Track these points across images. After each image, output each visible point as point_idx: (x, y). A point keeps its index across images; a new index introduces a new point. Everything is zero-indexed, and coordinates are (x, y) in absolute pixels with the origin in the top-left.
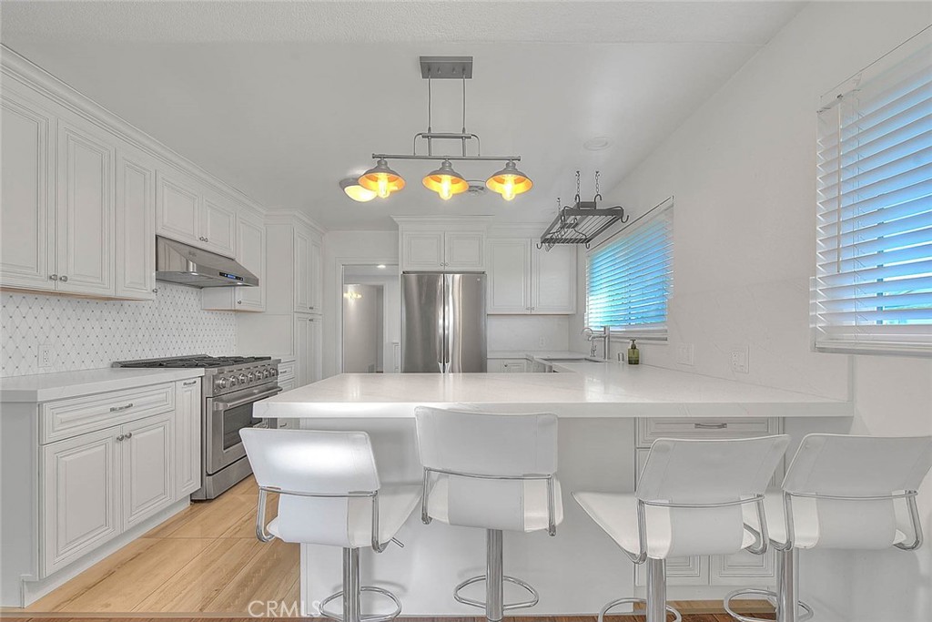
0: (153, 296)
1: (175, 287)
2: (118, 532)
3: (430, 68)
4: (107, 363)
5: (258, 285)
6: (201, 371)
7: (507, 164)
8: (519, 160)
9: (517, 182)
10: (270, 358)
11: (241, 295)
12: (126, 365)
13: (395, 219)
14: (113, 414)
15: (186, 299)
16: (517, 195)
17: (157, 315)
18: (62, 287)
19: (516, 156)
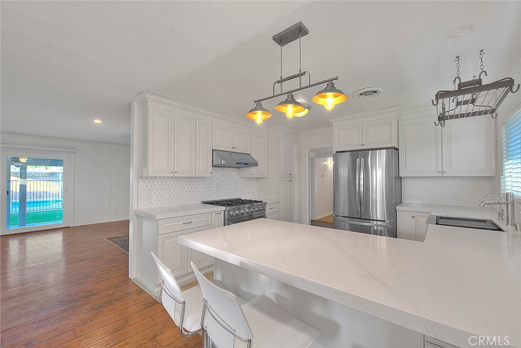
0: (211, 175)
1: (227, 169)
2: (186, 272)
3: (282, 39)
4: (199, 202)
5: (257, 166)
6: (223, 208)
7: (327, 84)
8: (337, 79)
9: (335, 96)
10: (262, 201)
11: (252, 170)
12: (205, 203)
13: (330, 121)
14: (184, 225)
15: (233, 174)
16: (336, 105)
17: (219, 181)
18: (176, 175)
19: (334, 77)
